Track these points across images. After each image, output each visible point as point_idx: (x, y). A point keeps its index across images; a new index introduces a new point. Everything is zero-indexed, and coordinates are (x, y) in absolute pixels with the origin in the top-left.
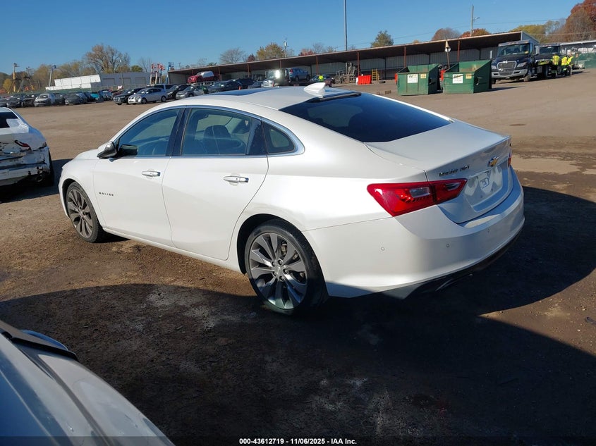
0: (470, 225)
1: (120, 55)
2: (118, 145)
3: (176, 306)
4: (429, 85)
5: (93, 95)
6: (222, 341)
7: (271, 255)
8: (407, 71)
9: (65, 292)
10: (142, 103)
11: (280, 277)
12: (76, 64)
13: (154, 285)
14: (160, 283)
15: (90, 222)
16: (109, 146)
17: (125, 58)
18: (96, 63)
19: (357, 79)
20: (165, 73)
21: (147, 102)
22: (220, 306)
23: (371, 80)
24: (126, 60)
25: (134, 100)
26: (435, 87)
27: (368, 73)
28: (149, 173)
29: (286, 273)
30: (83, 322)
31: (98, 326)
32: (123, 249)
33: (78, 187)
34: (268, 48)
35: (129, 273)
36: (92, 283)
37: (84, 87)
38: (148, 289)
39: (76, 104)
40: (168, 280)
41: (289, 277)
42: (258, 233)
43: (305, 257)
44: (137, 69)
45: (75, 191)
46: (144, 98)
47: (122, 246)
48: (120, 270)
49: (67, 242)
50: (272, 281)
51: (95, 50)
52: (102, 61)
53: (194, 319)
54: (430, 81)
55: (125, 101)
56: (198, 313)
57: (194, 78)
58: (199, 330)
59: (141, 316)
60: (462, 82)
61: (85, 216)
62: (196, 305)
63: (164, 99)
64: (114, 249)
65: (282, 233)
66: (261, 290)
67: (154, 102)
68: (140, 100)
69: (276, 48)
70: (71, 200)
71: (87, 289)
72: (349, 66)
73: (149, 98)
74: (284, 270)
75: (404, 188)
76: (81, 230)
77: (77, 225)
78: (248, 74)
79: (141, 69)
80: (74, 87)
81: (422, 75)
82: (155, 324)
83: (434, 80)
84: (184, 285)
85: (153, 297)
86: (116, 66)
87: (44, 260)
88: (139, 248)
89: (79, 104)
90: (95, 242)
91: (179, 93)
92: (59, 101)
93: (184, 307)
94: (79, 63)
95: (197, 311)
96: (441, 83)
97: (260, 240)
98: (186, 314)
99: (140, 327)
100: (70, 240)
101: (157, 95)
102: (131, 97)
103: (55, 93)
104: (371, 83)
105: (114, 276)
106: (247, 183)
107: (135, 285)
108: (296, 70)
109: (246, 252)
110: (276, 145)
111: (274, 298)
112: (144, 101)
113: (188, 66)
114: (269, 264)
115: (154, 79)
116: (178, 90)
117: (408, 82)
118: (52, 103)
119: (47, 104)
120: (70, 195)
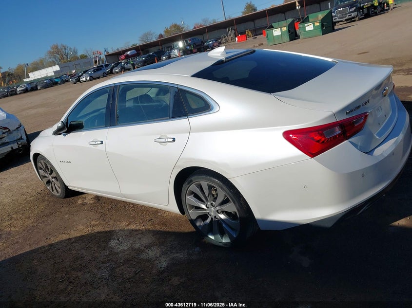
0: (378, 152)
1: (70, 49)
2: (67, 123)
3: (133, 249)
4: (289, 35)
5: (56, 80)
6: (175, 281)
7: (204, 199)
8: (272, 27)
9: (44, 247)
10: (90, 80)
11: (215, 217)
12: (41, 60)
13: (113, 231)
14: (118, 229)
15: (58, 184)
16: (60, 125)
17: (74, 50)
18: (55, 57)
19: (237, 38)
20: (103, 56)
21: (94, 79)
22: (169, 244)
23: (246, 37)
24: (75, 52)
25: (84, 79)
26: (293, 35)
27: (243, 33)
28: (94, 143)
29: (219, 213)
30: (59, 276)
31: (72, 278)
32: (86, 201)
33: (44, 158)
34: (171, 27)
35: (93, 223)
36: (64, 236)
37: (49, 75)
38: (108, 235)
39: (46, 88)
40: (123, 225)
41: (222, 216)
42: (190, 182)
43: (235, 200)
44: (83, 57)
45: (42, 161)
46: (91, 77)
47: (85, 198)
48: (85, 220)
49: (44, 201)
50: (208, 221)
51: (53, 48)
52: (59, 55)
53: (149, 261)
54: (289, 31)
55: (78, 80)
56: (152, 253)
57: (123, 57)
58: (154, 271)
59: (105, 262)
60: (313, 29)
61: (53, 180)
62: (148, 247)
63: (105, 75)
64: (80, 202)
65: (211, 181)
66: (200, 228)
67: (99, 78)
68: (88, 78)
69: (176, 27)
70: (41, 169)
71: (61, 242)
72: (229, 30)
73: (94, 76)
74: (217, 211)
75: (317, 131)
76: (53, 190)
77: (49, 186)
78: (160, 47)
79: (86, 56)
80: (43, 76)
81: (283, 28)
82: (117, 270)
83: (292, 30)
84: (137, 228)
85: (113, 243)
86: (69, 57)
87: (27, 220)
88: (98, 198)
89: (47, 88)
90: (64, 198)
91: (115, 69)
92: (33, 88)
93: (139, 249)
94: (43, 59)
95: (150, 252)
96: (298, 32)
97: (193, 187)
98: (142, 256)
99: (106, 274)
100: (46, 198)
101: (100, 73)
102: (82, 77)
103: (30, 83)
104: (246, 40)
105: (81, 227)
106: (174, 143)
107: (99, 233)
108: (193, 39)
109: (183, 199)
110: (194, 107)
111: (213, 234)
112: (92, 78)
113: (118, 49)
114: (204, 206)
115: (96, 62)
116: (113, 67)
117: (274, 35)
118: (29, 89)
119: (26, 91)
120: (39, 165)
